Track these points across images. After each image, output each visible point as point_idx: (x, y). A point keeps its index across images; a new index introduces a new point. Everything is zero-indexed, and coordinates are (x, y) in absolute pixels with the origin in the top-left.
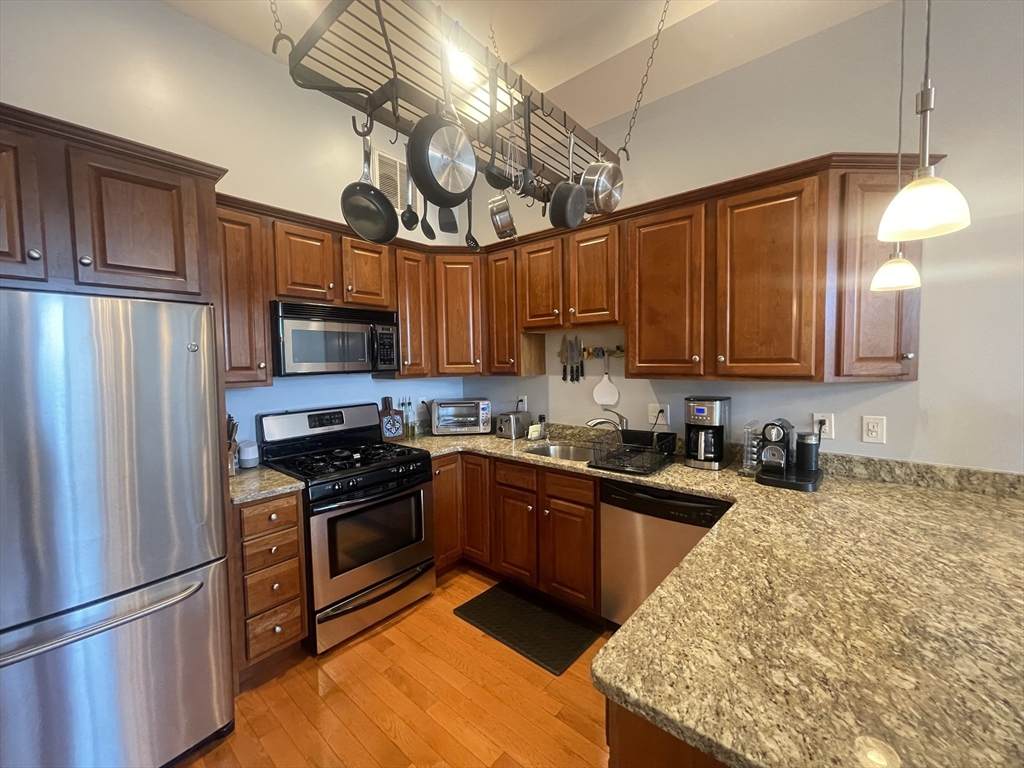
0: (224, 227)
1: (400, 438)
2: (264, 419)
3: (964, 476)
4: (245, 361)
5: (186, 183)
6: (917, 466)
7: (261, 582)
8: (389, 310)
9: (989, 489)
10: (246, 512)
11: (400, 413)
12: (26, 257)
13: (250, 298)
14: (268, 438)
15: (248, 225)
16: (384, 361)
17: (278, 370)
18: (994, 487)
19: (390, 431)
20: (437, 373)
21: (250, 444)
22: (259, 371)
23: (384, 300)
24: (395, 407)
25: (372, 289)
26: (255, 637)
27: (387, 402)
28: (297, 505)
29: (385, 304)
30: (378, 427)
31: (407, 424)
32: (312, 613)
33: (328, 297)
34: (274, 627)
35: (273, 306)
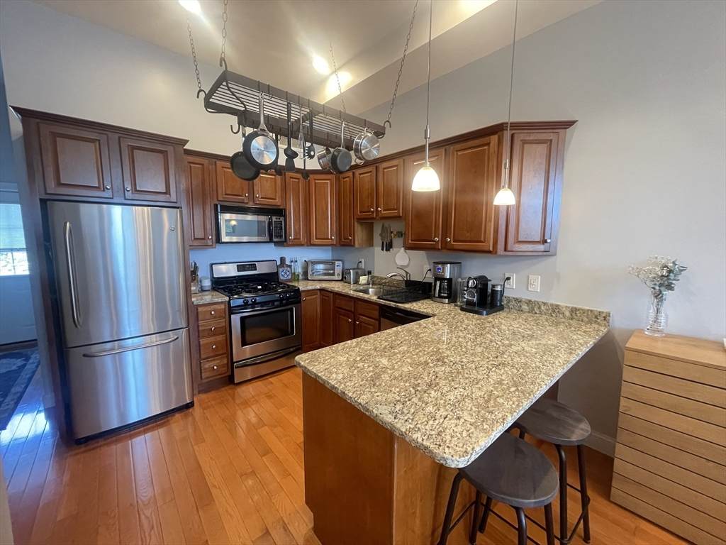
0: (191, 167)
1: (290, 281)
2: (213, 266)
3: (574, 311)
4: (201, 236)
5: (170, 149)
6: (552, 305)
7: (207, 344)
8: (281, 207)
9: (585, 319)
10: (200, 309)
11: (290, 266)
12: (105, 189)
13: (204, 204)
14: (215, 276)
15: (202, 165)
16: (277, 237)
17: (218, 240)
18: (587, 318)
19: (284, 276)
20: (310, 244)
21: (206, 278)
22: (209, 241)
23: (278, 202)
24: (288, 262)
25: (272, 197)
26: (205, 369)
27: (282, 260)
28: (225, 309)
29: (278, 204)
30: (277, 274)
31: (294, 273)
32: (233, 363)
33: (246, 201)
34: (214, 365)
35: (216, 206)
